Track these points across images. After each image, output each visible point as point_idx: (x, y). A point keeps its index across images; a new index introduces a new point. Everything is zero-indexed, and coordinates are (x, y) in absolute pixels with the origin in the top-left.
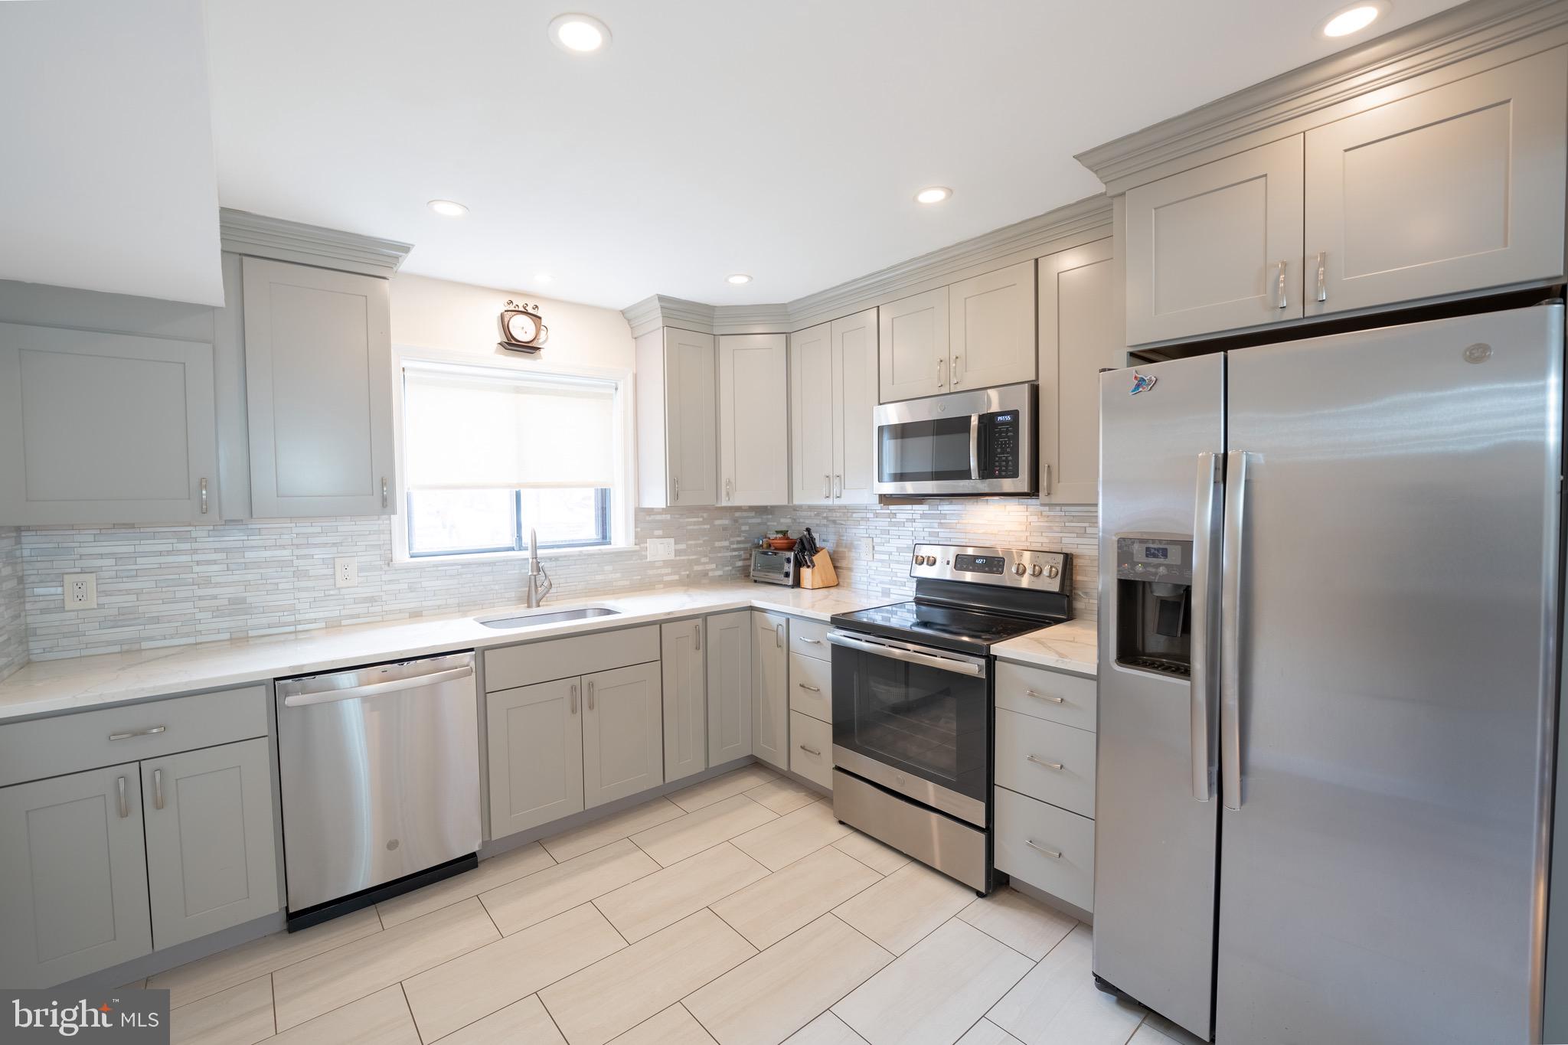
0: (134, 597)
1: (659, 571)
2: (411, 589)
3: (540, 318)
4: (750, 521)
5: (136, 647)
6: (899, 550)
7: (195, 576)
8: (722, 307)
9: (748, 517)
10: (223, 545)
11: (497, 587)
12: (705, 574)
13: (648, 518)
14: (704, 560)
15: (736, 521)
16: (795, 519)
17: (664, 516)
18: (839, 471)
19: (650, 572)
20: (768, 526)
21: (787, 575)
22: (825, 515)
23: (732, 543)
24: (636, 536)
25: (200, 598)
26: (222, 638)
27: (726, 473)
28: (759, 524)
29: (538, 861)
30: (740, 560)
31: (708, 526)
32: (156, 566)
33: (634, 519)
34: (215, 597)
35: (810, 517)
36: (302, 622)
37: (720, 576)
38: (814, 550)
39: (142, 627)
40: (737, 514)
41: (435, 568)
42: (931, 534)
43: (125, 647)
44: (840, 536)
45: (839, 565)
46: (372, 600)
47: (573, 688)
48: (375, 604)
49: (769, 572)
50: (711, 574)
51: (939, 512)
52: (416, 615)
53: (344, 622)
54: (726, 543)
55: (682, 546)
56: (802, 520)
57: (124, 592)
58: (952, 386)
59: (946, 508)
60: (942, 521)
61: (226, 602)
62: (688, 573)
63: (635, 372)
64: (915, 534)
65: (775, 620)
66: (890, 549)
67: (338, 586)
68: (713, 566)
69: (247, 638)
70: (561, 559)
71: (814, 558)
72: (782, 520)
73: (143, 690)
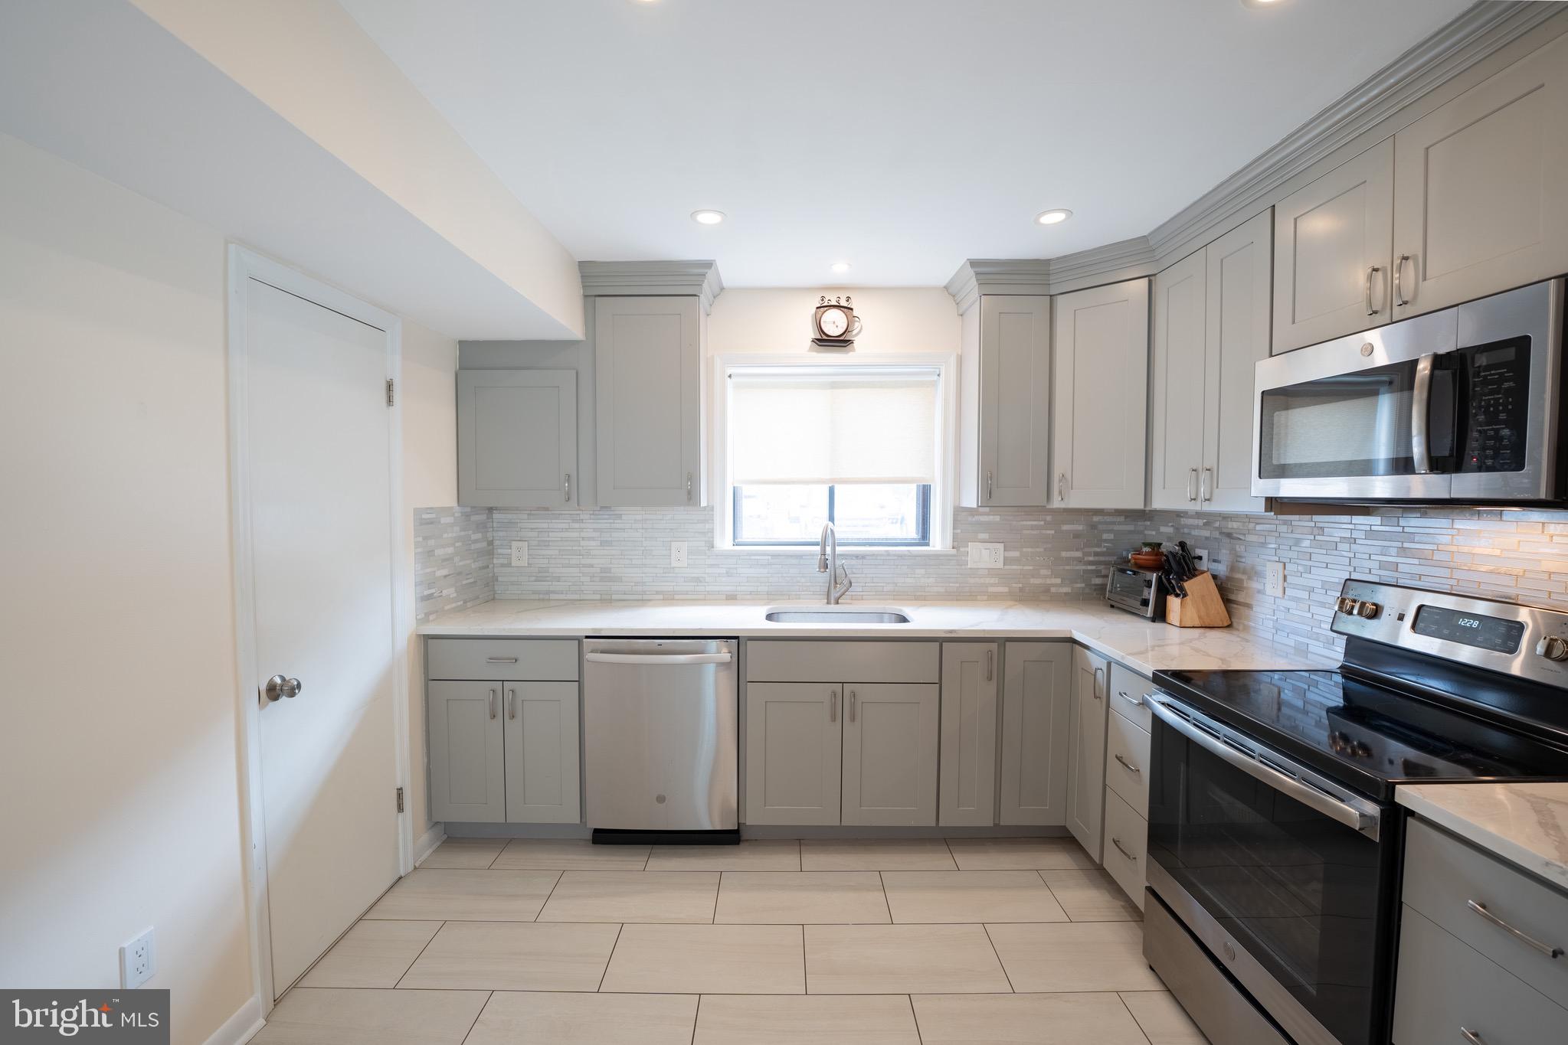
0: (546, 561)
1: (982, 580)
2: (728, 574)
3: (852, 309)
4: (1117, 528)
5: (547, 597)
6: (1326, 586)
7: (581, 548)
8: (1058, 258)
9: (1114, 523)
10: (599, 526)
11: (803, 580)
12: (1046, 590)
13: (970, 519)
14: (1044, 572)
15: (1093, 526)
16: (1177, 529)
17: (991, 517)
18: (1210, 462)
19: (972, 581)
20: (1145, 535)
21: (1145, 603)
22: (1217, 524)
23: (1086, 554)
24: (955, 538)
25: (585, 566)
26: (595, 598)
27: (1060, 466)
28: (1130, 532)
29: (785, 860)
30: (1097, 577)
31: (1053, 532)
32: (559, 539)
33: (952, 519)
34: (591, 566)
35: (1197, 527)
36: (648, 593)
37: (1066, 594)
38: (1192, 573)
39: (550, 583)
40: (1096, 519)
41: (748, 557)
42: (1382, 566)
43: (541, 596)
44: (1237, 558)
45: (1232, 597)
46: (698, 580)
47: (834, 694)
48: (699, 584)
49: (1128, 597)
50: (1053, 590)
51: (1400, 529)
52: (731, 598)
53: (676, 597)
54: (1079, 554)
55: (1016, 554)
56: (1186, 531)
57: (541, 557)
58: (1396, 309)
59: (1413, 522)
60: (1406, 545)
61: (598, 570)
62: (1021, 585)
63: (960, 353)
64: (1354, 562)
65: (1097, 662)
66: (1311, 584)
67: (672, 566)
68: (1058, 581)
69: (611, 601)
70: (868, 557)
71: (1187, 585)
72: (1163, 529)
73: (504, 629)
